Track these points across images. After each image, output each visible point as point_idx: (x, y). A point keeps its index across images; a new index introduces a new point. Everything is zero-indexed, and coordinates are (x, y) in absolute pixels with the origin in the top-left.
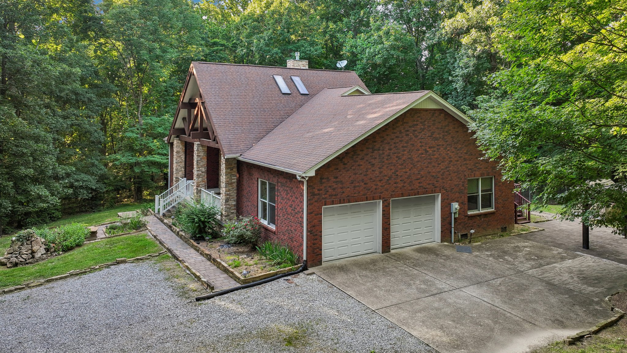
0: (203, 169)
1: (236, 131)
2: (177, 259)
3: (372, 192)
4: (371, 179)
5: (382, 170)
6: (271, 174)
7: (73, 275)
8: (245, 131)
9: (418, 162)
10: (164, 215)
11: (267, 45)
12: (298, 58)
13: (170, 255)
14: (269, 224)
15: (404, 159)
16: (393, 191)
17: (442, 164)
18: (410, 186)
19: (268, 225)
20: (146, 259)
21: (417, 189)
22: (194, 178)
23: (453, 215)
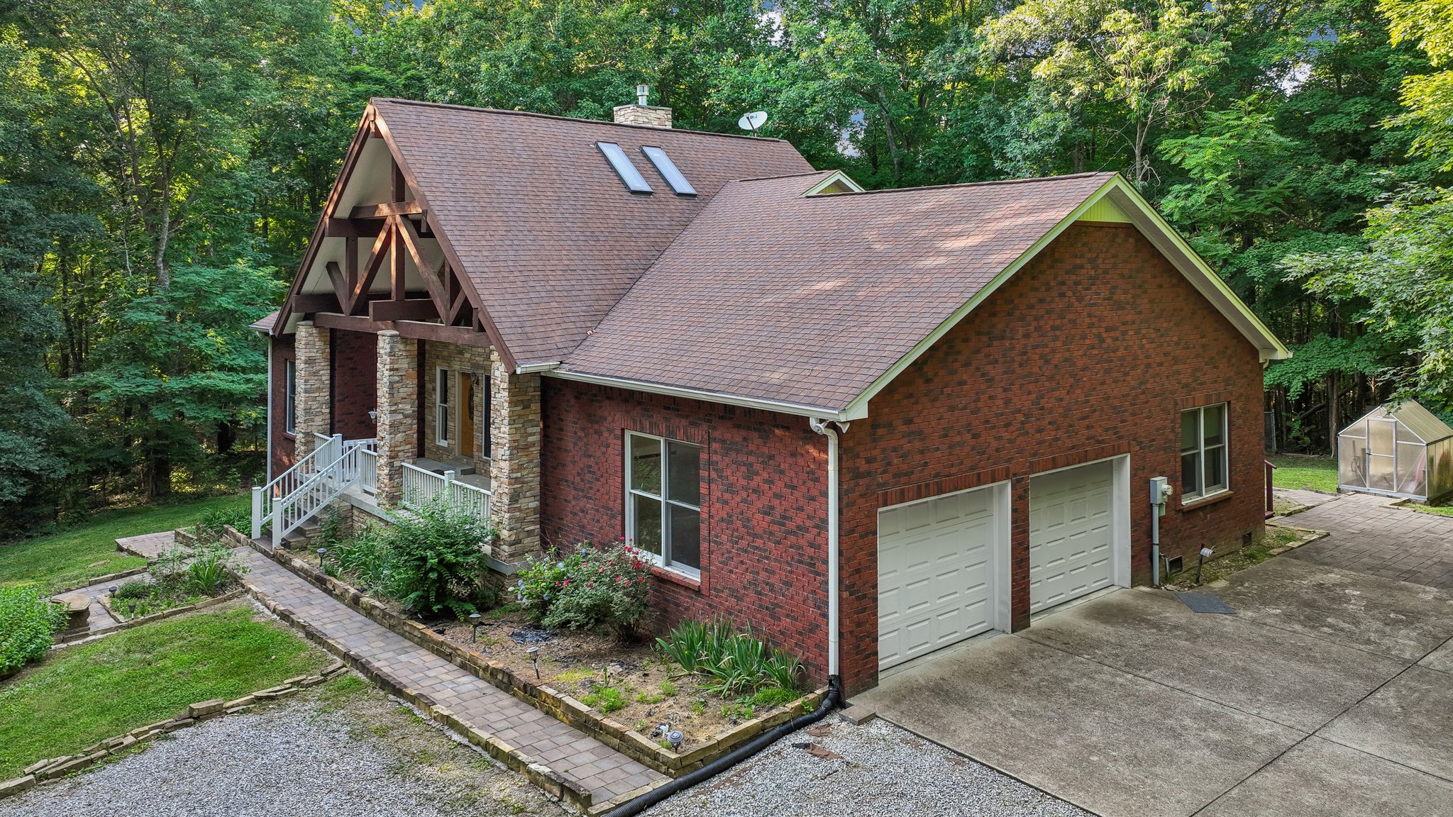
0: (408, 407)
1: (532, 295)
2: (398, 691)
3: (989, 459)
4: (987, 422)
5: (1009, 395)
6: (678, 416)
7: (46, 777)
8: (556, 294)
9: (1083, 370)
10: (286, 544)
11: (519, 77)
12: (643, 101)
13: (361, 676)
14: (668, 564)
15: (1055, 361)
16: (1035, 455)
17: (1132, 373)
18: (1069, 437)
19: (667, 568)
20: (285, 696)
21: (1083, 445)
22: (380, 434)
23: (1156, 510)
